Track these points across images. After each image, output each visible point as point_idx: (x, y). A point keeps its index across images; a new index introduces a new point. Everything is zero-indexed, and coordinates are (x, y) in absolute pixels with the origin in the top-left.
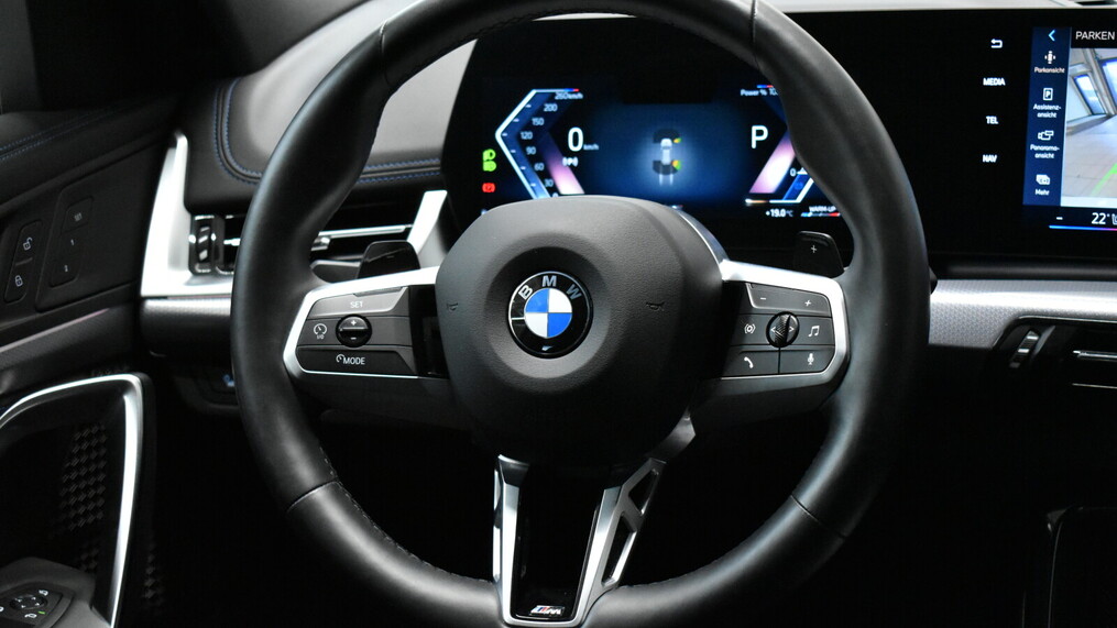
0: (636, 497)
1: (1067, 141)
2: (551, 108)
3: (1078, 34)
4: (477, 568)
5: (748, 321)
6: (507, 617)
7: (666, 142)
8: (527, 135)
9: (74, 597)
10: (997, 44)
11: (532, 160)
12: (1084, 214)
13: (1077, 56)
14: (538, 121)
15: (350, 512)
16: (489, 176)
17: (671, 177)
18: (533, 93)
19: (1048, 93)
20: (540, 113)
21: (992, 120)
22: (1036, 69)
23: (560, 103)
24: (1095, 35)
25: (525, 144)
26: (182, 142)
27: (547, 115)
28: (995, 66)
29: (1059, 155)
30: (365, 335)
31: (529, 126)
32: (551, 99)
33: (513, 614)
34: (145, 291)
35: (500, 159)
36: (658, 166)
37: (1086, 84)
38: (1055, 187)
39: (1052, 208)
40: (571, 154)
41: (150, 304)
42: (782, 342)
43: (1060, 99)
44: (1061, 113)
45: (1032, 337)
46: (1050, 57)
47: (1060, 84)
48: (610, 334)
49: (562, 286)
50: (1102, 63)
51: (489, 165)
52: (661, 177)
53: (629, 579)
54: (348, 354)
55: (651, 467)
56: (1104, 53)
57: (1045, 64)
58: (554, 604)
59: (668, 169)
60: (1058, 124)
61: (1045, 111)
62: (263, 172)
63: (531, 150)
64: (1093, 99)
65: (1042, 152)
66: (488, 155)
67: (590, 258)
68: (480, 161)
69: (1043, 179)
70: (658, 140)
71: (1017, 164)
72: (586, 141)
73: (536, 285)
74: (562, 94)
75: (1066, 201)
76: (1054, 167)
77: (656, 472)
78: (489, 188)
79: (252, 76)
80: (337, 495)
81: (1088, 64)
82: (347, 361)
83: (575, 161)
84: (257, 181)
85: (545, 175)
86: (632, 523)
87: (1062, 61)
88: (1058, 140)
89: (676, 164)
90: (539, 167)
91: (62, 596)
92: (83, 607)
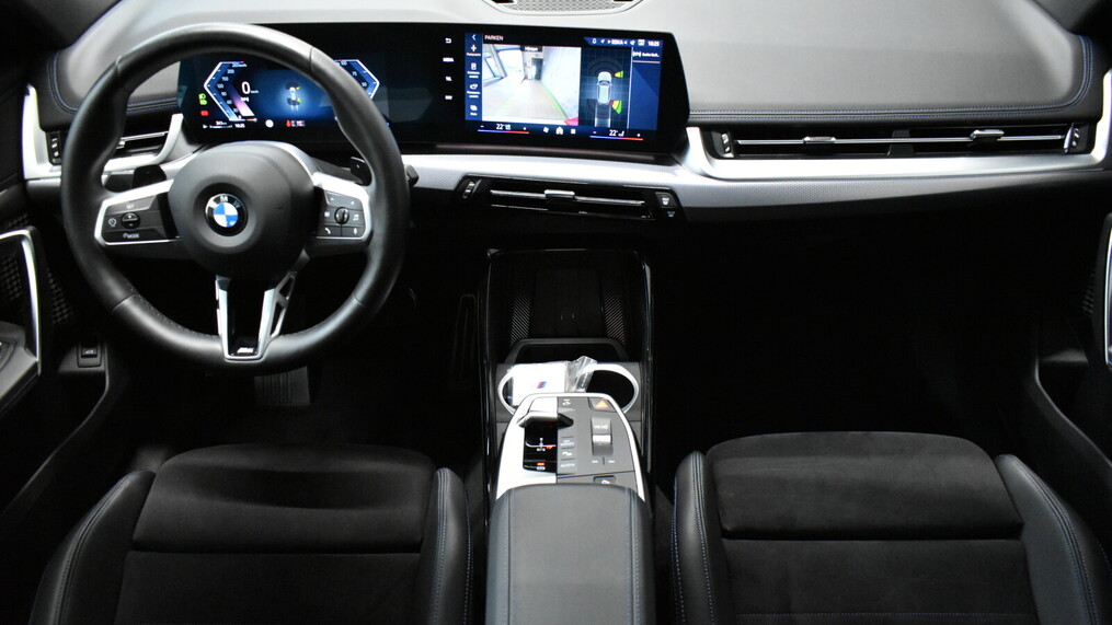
0: (283, 292)
1: (483, 89)
2: (231, 71)
3: (487, 37)
4: (210, 329)
5: (326, 210)
6: (227, 355)
7: (292, 89)
8: (221, 86)
9: (16, 344)
10: (449, 41)
11: (225, 99)
12: (492, 125)
13: (485, 47)
14: (226, 79)
15: (144, 309)
16: (204, 107)
17: (297, 107)
18: (220, 64)
19: (474, 66)
20: (226, 74)
21: (448, 79)
22: (468, 54)
23: (235, 69)
24: (493, 38)
25: (220, 90)
26: (32, 91)
27: (229, 75)
28: (449, 51)
29: (480, 96)
30: (137, 223)
31: (221, 82)
32: (230, 67)
33: (230, 354)
34: (27, 175)
35: (208, 98)
36: (289, 101)
37: (490, 61)
38: (479, 111)
39: (478, 122)
40: (245, 96)
41: (31, 182)
42: (342, 221)
43: (479, 68)
44: (480, 76)
45: (471, 184)
46: (474, 48)
47: (479, 61)
48: (257, 225)
49: (231, 201)
50: (498, 51)
51: (204, 102)
52: (292, 107)
53: (283, 332)
54: (129, 233)
55: (290, 275)
56: (498, 47)
57: (471, 51)
58: (248, 346)
59: (295, 103)
60: (479, 81)
61: (473, 75)
62: (79, 108)
63: (224, 94)
64: (494, 69)
65: (472, 95)
66: (201, 96)
67: (243, 188)
68: (198, 100)
69: (474, 108)
70: (288, 88)
71: (461, 101)
72: (252, 89)
73: (217, 201)
74: (236, 64)
75: (484, 119)
76: (478, 102)
77: (292, 277)
78: (204, 113)
79: (67, 50)
80: (136, 301)
81: (491, 52)
82: (130, 236)
83: (247, 99)
84: (75, 112)
85: (233, 106)
86: (282, 304)
87: (479, 50)
88: (479, 89)
89: (299, 100)
90: (229, 102)
91: (9, 344)
92: (21, 350)
